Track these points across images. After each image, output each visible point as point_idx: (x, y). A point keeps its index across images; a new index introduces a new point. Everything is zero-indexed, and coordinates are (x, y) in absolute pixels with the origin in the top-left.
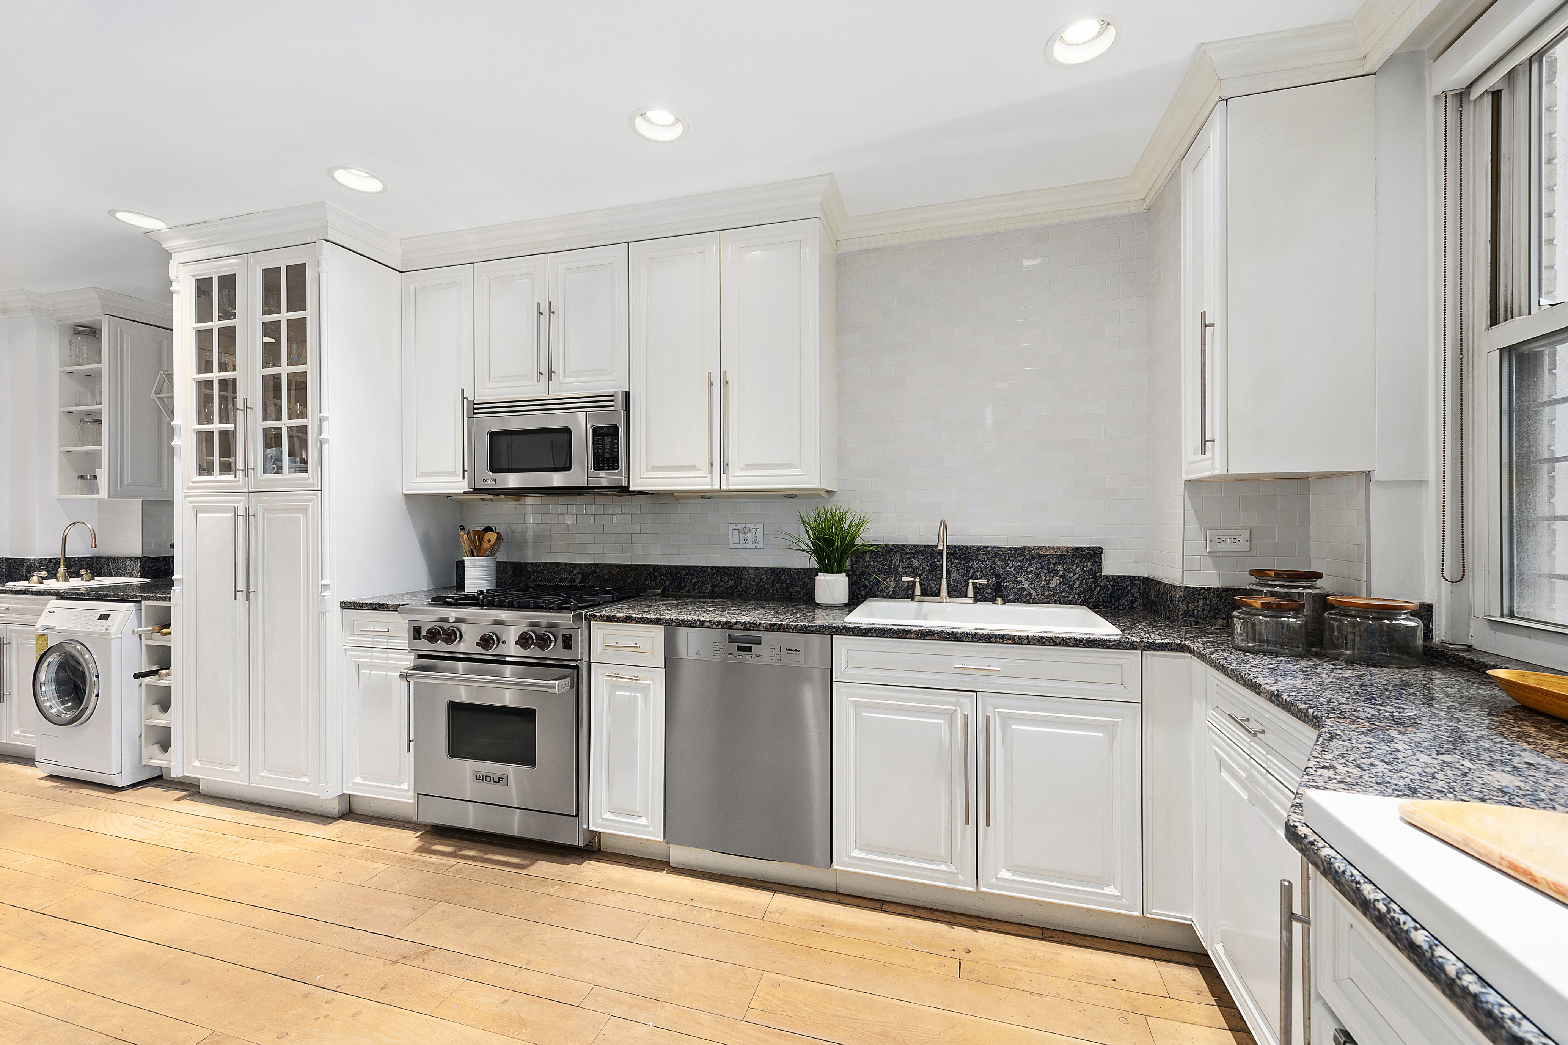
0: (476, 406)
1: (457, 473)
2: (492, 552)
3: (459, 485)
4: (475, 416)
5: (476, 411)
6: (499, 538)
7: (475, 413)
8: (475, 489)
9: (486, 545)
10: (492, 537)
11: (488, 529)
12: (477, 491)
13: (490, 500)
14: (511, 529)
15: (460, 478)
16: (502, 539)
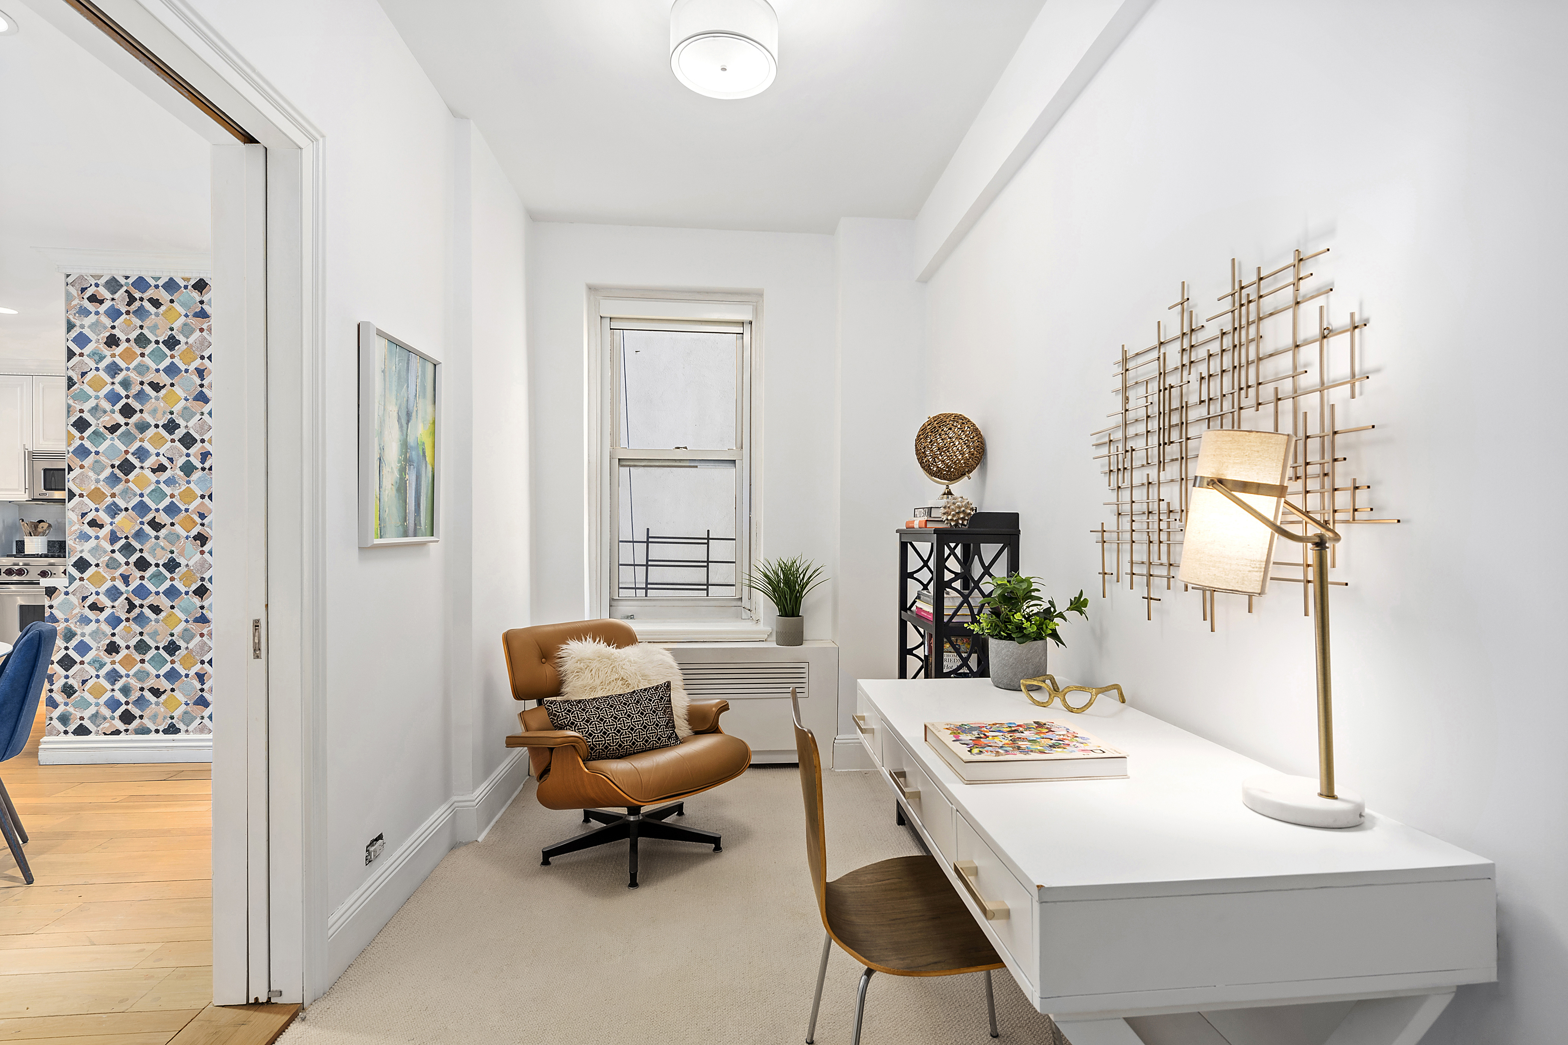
0: (34, 454)
1: (20, 489)
2: (43, 534)
3: (22, 496)
4: (33, 460)
5: (34, 457)
6: (50, 526)
7: (33, 458)
8: (33, 499)
9: (40, 530)
10: (45, 525)
11: (41, 521)
12: (34, 500)
13: (42, 504)
14: (58, 522)
15: (23, 493)
16: (51, 527)
